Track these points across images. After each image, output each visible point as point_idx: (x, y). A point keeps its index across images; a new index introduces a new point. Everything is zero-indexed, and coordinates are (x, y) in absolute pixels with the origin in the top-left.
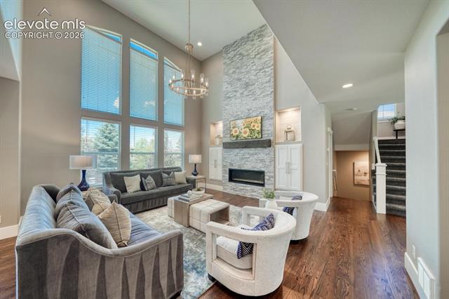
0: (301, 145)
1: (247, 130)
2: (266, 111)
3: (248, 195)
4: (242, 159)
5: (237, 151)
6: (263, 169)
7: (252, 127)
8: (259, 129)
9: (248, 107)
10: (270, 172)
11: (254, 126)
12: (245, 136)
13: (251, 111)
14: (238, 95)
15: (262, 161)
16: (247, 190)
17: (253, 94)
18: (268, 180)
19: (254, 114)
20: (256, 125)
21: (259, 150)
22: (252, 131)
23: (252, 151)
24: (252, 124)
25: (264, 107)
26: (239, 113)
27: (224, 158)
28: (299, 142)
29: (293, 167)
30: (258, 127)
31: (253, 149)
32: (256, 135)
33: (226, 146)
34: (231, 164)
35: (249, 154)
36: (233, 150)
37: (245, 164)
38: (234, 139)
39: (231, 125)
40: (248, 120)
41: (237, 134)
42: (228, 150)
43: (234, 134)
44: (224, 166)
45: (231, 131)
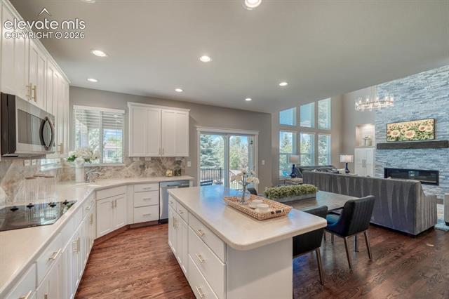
1: (413, 132)
2: (442, 114)
4: (405, 159)
5: (397, 151)
6: (436, 169)
7: (419, 129)
8: (431, 131)
9: (414, 110)
11: (423, 128)
12: (410, 137)
13: (417, 114)
15: (435, 161)
17: (421, 97)
18: (444, 179)
19: (423, 117)
20: (426, 127)
22: (419, 133)
23: (420, 151)
24: (420, 127)
25: (438, 110)
27: (377, 159)
30: (429, 129)
31: (421, 150)
32: (427, 136)
33: (381, 147)
34: (387, 164)
35: (414, 154)
36: (391, 151)
37: (409, 164)
38: (393, 140)
39: (388, 128)
40: (413, 122)
41: (397, 136)
42: (384, 150)
43: (393, 136)
44: (377, 166)
45: (389, 133)
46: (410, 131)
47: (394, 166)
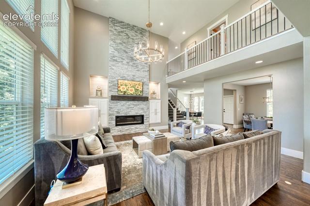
0: (160, 101)
1: (133, 89)
2: (145, 80)
3: (132, 132)
4: (128, 108)
5: (124, 102)
6: (142, 114)
7: (136, 88)
8: (141, 90)
9: (133, 74)
10: (146, 115)
11: (138, 87)
12: (132, 92)
13: (135, 77)
14: (125, 62)
15: (142, 109)
16: (132, 129)
17: (137, 67)
18: (146, 119)
19: (138, 80)
20: (139, 87)
21: (140, 102)
22: (136, 90)
23: (136, 103)
24: (137, 86)
25: (144, 78)
26: (126, 76)
27: (110, 108)
28: (159, 99)
29: (157, 111)
30: (140, 88)
31: (136, 102)
32: (139, 93)
33: (114, 98)
34: (118, 112)
35: (133, 105)
36: (120, 102)
37: (130, 111)
38: (122, 93)
39: (119, 83)
40: (133, 82)
41: (124, 90)
42: (115, 101)
43: (122, 90)
44: (110, 115)
45: (119, 87)
46: (132, 88)
47: (122, 114)
